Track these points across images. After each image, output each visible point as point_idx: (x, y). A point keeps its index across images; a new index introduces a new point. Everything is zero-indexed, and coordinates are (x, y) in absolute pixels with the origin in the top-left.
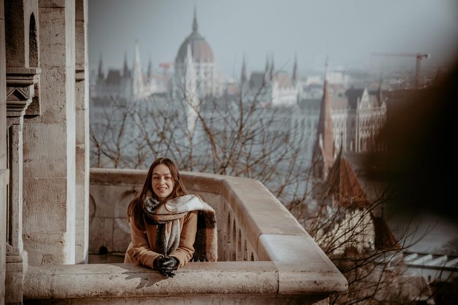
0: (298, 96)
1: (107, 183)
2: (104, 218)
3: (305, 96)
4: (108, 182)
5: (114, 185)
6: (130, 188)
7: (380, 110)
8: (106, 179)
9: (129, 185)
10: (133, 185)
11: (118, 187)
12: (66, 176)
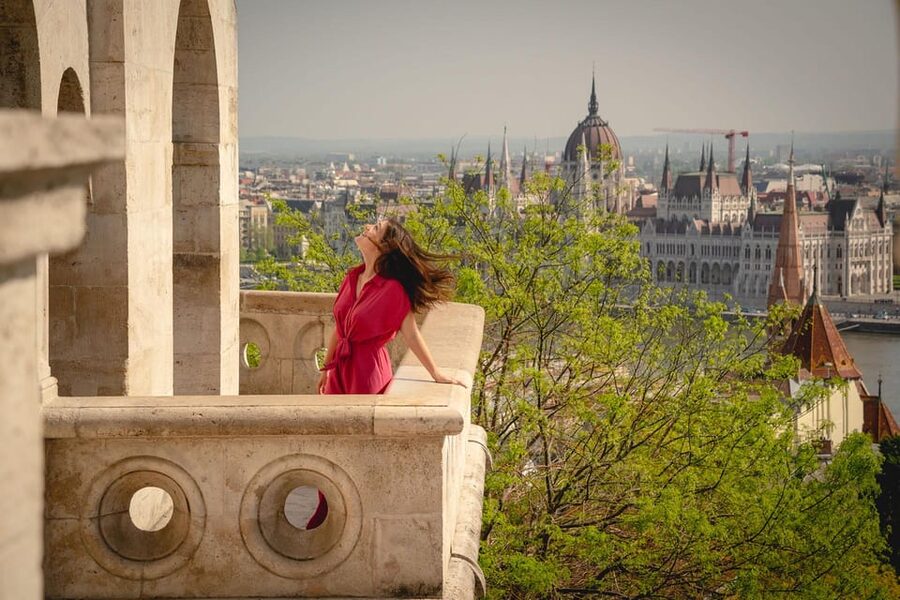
0: (751, 210)
1: (284, 311)
2: (281, 359)
3: (760, 209)
4: (287, 309)
5: (293, 313)
6: (314, 318)
7: (883, 232)
8: (282, 306)
9: (313, 313)
10: (318, 314)
11: (300, 317)
12: (127, 284)
